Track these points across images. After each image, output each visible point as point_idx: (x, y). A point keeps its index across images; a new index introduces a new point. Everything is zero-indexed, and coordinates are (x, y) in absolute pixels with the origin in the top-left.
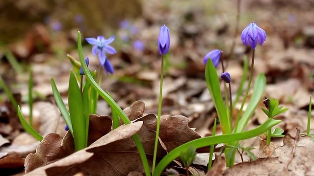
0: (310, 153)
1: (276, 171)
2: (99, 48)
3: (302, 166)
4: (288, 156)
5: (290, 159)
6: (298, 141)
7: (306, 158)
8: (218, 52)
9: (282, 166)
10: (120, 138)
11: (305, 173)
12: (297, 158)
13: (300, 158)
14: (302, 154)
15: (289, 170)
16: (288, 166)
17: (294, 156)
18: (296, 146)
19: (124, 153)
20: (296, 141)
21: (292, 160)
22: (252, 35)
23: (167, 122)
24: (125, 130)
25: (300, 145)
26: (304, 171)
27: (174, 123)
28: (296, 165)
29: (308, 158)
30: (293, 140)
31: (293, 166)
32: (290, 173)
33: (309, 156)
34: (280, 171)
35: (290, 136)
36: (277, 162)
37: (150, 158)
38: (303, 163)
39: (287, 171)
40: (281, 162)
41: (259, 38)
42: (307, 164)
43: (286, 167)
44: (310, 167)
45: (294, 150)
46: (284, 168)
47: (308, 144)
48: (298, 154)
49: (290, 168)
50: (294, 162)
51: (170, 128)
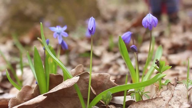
0: (183, 94)
1: (161, 106)
2: (58, 33)
3: (178, 102)
4: (169, 96)
5: (170, 98)
6: (175, 86)
7: (180, 97)
8: (129, 33)
9: (165, 102)
10: (65, 87)
11: (180, 106)
12: (174, 97)
13: (176, 97)
14: (178, 94)
15: (169, 105)
16: (168, 102)
17: (173, 96)
18: (174, 89)
19: (71, 97)
20: (174, 87)
21: (171, 98)
22: (149, 21)
23: (97, 77)
24: (68, 82)
25: (177, 89)
26: (179, 105)
27: (101, 78)
28: (174, 101)
29: (181, 97)
30: (172, 86)
31: (172, 102)
32: (170, 107)
33: (182, 96)
34: (163, 105)
35: (171, 84)
36: (162, 100)
37: (85, 99)
38: (179, 100)
39: (168, 105)
40: (164, 100)
41: (154, 23)
42: (181, 101)
43: (167, 103)
44: (183, 102)
45: (173, 92)
46: (166, 103)
47: (182, 88)
48: (175, 94)
49: (169, 103)
50: (173, 99)
51: (99, 81)
